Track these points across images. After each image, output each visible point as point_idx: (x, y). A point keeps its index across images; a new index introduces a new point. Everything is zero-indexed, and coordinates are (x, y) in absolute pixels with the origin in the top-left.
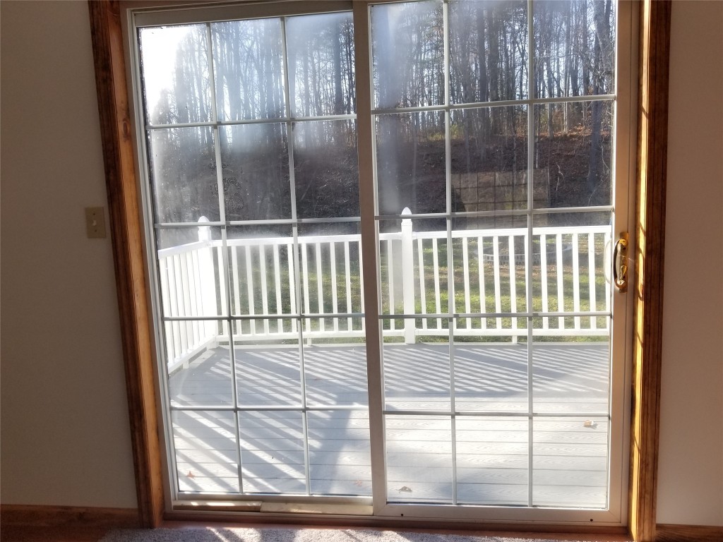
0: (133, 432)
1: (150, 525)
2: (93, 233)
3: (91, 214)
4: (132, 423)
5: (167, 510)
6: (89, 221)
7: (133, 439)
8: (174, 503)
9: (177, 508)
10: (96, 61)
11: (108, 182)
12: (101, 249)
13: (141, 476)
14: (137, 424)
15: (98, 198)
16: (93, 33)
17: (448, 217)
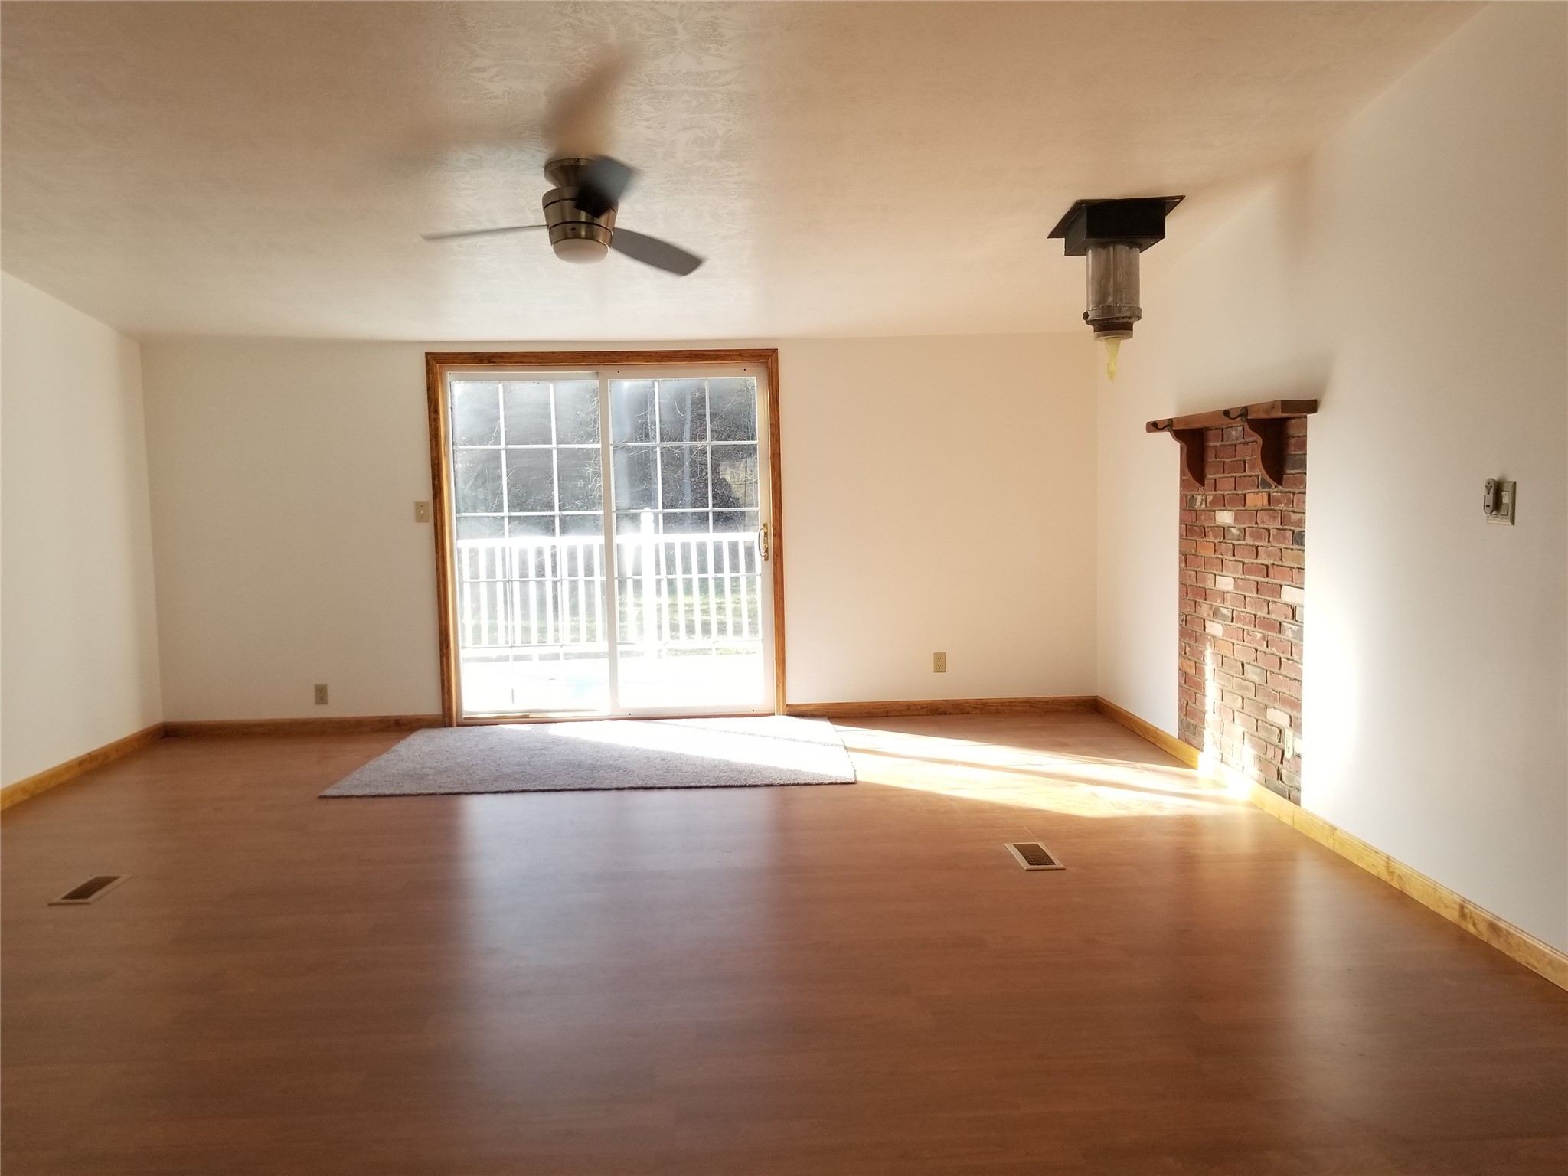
0: (441, 657)
1: (451, 725)
2: (420, 518)
3: (419, 506)
4: (441, 650)
5: (458, 720)
6: (417, 511)
7: (442, 662)
8: (464, 716)
9: (466, 719)
10: (429, 408)
11: (434, 485)
12: (426, 529)
13: (446, 690)
14: (444, 651)
15: (426, 495)
16: (428, 390)
17: (660, 513)
